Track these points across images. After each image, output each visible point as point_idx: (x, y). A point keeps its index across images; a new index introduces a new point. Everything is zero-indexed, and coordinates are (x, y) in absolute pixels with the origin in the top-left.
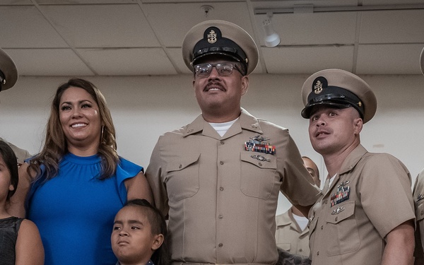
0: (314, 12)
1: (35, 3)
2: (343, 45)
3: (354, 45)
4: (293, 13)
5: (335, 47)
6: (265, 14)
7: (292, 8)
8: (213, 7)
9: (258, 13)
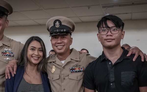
0: (119, 6)
1: (43, 9)
2: (128, 13)
3: (131, 13)
4: (113, 7)
5: (126, 14)
6: (105, 8)
7: (113, 6)
8: (90, 7)
9: (103, 8)
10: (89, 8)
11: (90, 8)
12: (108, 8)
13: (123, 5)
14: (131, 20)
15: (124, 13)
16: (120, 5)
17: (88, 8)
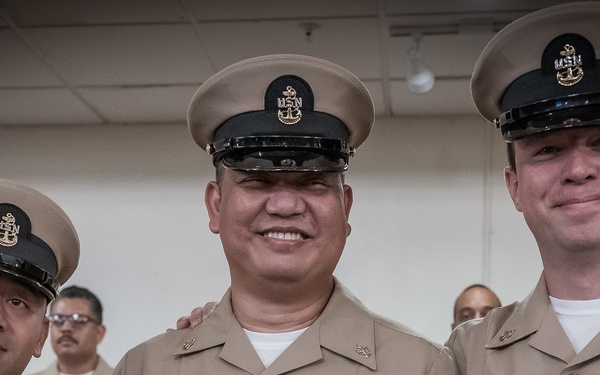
6: (409, 35)
7: (457, 25)
8: (317, 26)
9: (396, 35)
10: (308, 34)
11: (315, 33)
12: (426, 38)
16: (495, 23)
17: (302, 32)
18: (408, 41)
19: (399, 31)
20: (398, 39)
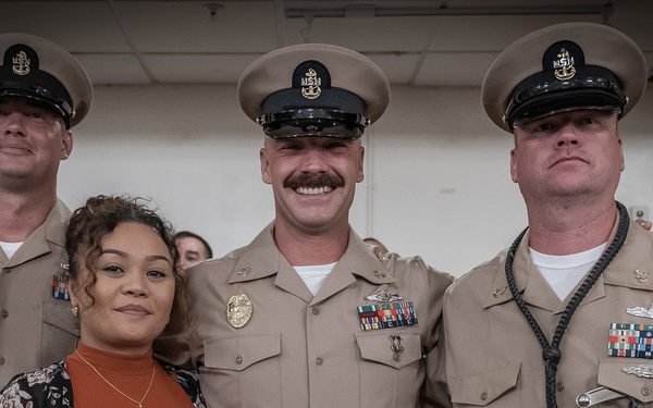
3: (420, 53)
4: (343, 16)
6: (302, 17)
8: (221, 6)
9: (290, 17)
13: (396, 9)
14: (409, 86)
15: (388, 50)
16: (377, 9)
18: (301, 23)
19: (293, 13)
20: (292, 19)
